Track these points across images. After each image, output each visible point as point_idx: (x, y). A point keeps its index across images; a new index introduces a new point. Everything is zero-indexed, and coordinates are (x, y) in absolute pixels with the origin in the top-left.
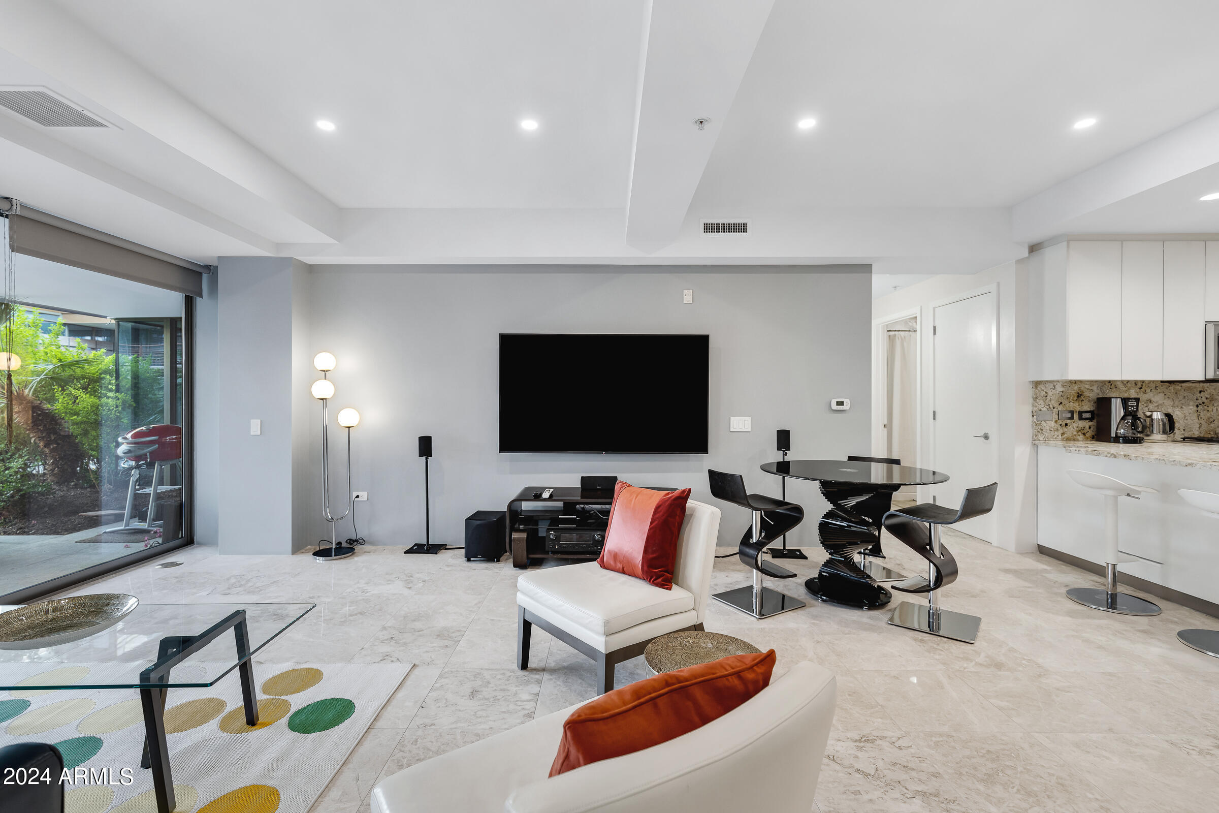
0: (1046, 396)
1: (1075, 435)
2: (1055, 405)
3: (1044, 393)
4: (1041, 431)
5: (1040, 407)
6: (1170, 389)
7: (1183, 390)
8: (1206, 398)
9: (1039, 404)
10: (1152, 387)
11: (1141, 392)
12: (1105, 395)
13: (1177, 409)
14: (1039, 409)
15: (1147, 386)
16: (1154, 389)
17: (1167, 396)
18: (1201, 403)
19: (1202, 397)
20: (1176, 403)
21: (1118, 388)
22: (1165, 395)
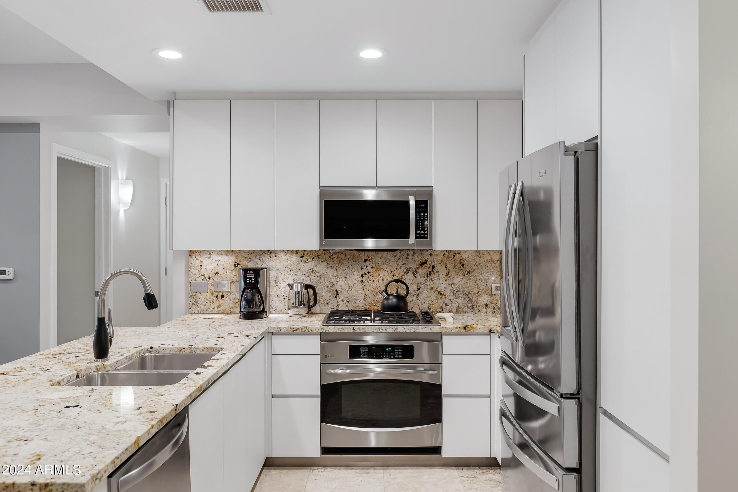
0: (201, 266)
1: (232, 307)
2: (211, 276)
3: (199, 262)
4: (195, 303)
5: (195, 277)
6: (333, 258)
7: (347, 259)
8: (372, 267)
9: (194, 274)
10: (314, 255)
11: (302, 261)
12: (264, 264)
13: (341, 280)
14: (194, 279)
15: (309, 255)
16: (316, 257)
17: (330, 265)
18: (366, 273)
19: (367, 266)
20: (340, 273)
21: (277, 257)
22: (328, 264)
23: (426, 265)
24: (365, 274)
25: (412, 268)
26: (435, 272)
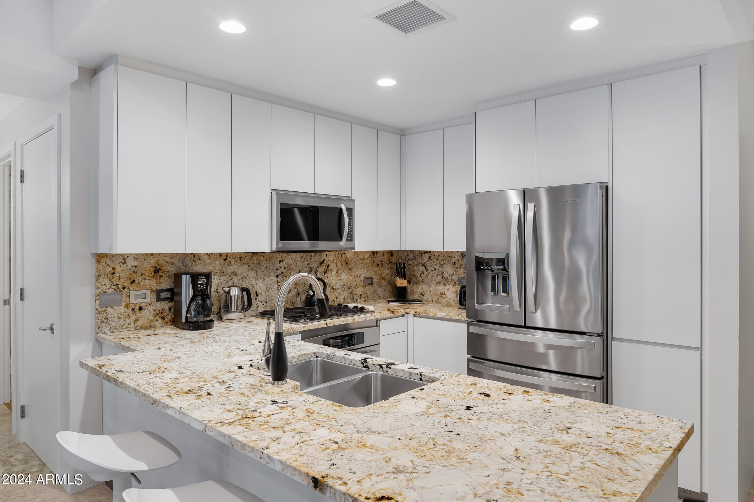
0: (113, 273)
1: (152, 321)
2: (126, 285)
3: (110, 269)
4: (105, 321)
5: (104, 288)
6: (253, 260)
7: (265, 261)
8: (285, 268)
9: (103, 283)
10: (236, 258)
11: (226, 264)
12: (187, 269)
13: (260, 281)
14: (104, 290)
15: (232, 257)
16: (239, 260)
17: (251, 268)
18: (281, 273)
19: (281, 267)
20: (259, 275)
21: (201, 260)
22: (249, 266)
23: (323, 264)
24: (280, 275)
25: (314, 267)
26: (329, 270)
